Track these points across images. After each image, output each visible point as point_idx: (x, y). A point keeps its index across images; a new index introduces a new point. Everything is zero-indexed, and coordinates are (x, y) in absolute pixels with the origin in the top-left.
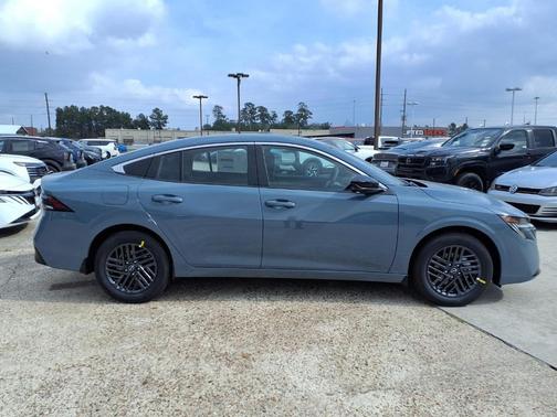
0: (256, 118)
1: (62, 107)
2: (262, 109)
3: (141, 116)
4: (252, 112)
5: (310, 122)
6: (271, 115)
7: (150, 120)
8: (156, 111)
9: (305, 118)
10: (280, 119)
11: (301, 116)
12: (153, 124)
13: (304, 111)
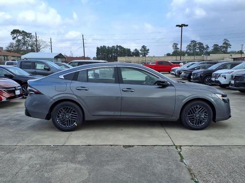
0: (197, 49)
1: (99, 47)
2: (200, 44)
3: (136, 50)
4: (194, 46)
5: (229, 50)
6: (205, 47)
7: (140, 52)
8: (143, 47)
9: (226, 48)
10: (211, 49)
11: (224, 47)
12: (142, 54)
13: (226, 44)
